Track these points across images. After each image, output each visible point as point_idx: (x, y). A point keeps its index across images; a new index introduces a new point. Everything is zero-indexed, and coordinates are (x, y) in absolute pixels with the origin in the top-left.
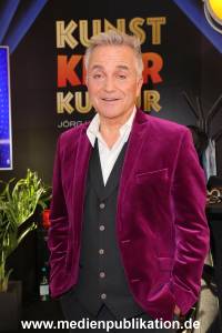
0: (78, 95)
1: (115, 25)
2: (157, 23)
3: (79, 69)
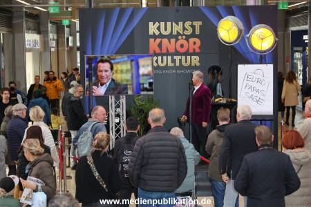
0: (160, 58)
1: (178, 25)
2: (198, 24)
3: (160, 45)
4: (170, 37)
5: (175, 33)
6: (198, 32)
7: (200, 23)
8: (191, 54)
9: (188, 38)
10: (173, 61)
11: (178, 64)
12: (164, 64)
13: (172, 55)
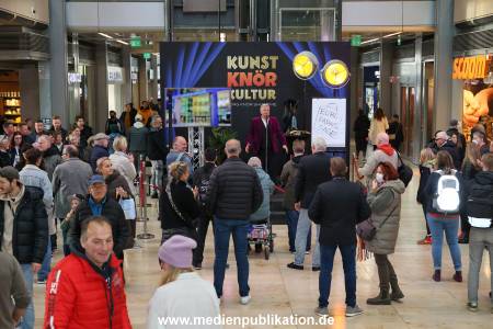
0: (237, 91)
1: (255, 59)
2: (274, 59)
3: (238, 79)
4: (247, 71)
5: (252, 67)
6: (274, 66)
7: (277, 58)
8: (267, 88)
9: (264, 72)
10: (250, 94)
11: (254, 98)
12: (242, 97)
13: (249, 88)
